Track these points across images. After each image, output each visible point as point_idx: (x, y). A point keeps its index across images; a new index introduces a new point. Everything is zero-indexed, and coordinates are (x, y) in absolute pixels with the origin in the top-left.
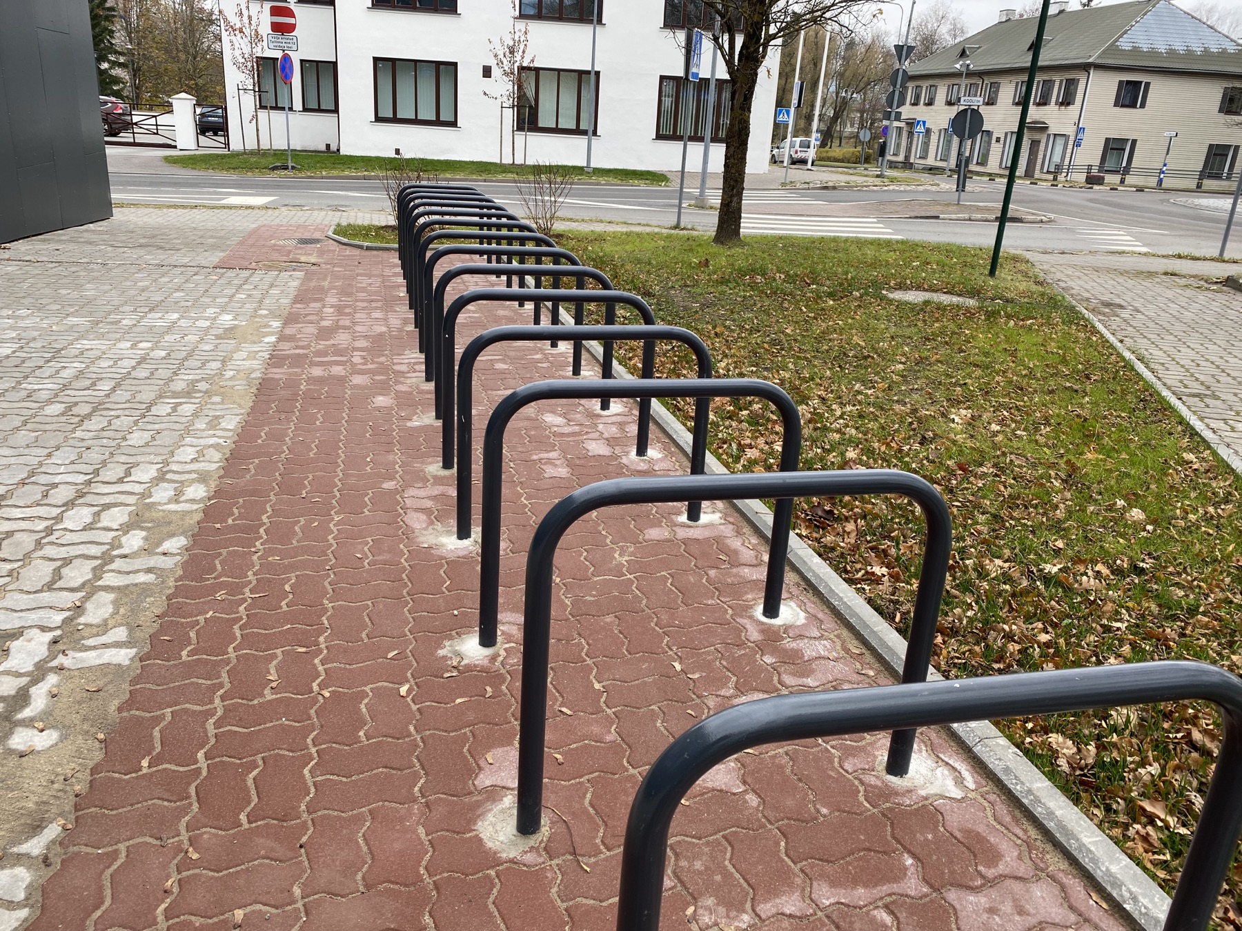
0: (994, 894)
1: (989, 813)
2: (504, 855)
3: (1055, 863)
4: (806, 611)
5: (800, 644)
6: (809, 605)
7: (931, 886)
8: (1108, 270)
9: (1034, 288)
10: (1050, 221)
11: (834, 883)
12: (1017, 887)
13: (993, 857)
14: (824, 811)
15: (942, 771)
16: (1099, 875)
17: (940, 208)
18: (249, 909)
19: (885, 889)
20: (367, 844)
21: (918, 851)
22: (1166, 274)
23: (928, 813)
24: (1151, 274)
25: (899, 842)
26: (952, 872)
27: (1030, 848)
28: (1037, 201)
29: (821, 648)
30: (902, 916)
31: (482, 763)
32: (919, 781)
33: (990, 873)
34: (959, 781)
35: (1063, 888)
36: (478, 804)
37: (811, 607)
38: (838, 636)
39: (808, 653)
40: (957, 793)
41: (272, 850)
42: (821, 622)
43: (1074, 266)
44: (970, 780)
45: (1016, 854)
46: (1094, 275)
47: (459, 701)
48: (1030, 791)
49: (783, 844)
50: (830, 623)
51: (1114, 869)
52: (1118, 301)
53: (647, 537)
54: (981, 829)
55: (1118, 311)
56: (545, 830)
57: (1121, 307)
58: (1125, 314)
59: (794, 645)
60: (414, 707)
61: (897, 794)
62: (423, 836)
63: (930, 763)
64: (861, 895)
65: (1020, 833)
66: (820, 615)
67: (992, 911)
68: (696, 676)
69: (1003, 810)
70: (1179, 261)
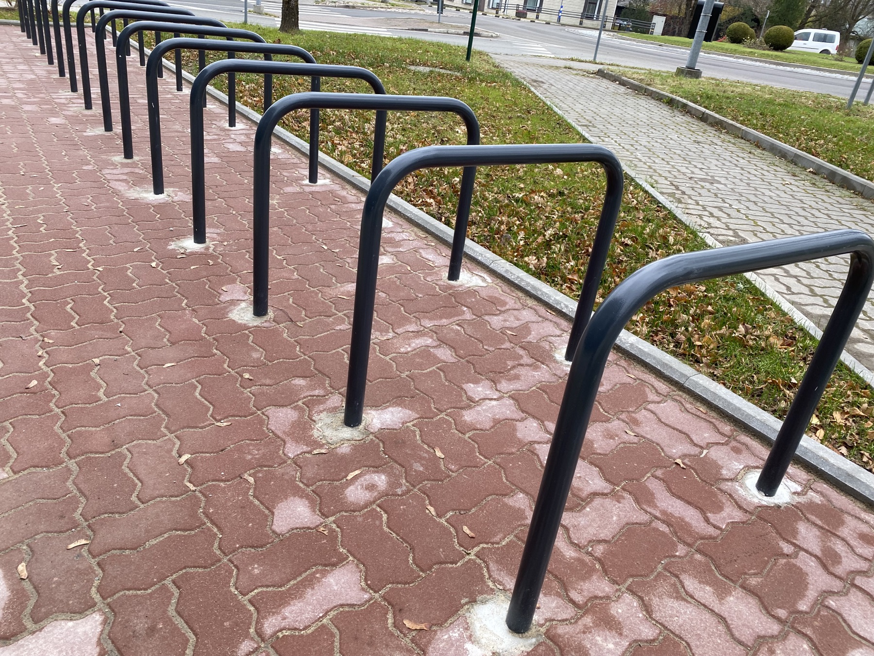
0: (505, 315)
1: (500, 290)
2: (251, 325)
3: (531, 302)
4: (392, 221)
5: (393, 235)
6: (393, 219)
7: (477, 316)
8: (534, 65)
9: (493, 69)
10: (497, 37)
11: (431, 319)
12: (516, 312)
13: (504, 303)
14: (420, 295)
15: (475, 278)
16: (551, 302)
17: (428, 24)
18: (101, 358)
19: (456, 318)
20: (163, 328)
21: (469, 305)
22: (565, 68)
23: (472, 292)
24: (557, 68)
25: (459, 303)
26: (485, 310)
27: (519, 299)
28: (488, 25)
29: (404, 236)
30: (465, 326)
31: (220, 291)
32: (465, 282)
33: (503, 309)
34: (484, 280)
35: (535, 310)
36: (226, 308)
37: (394, 219)
38: (412, 231)
39: (397, 239)
40: (484, 284)
41: (102, 335)
42: (402, 225)
43: (514, 61)
44: (489, 279)
45: (513, 302)
46: (526, 67)
47: (192, 268)
48: (518, 277)
49: (402, 309)
50: (406, 225)
51: (557, 298)
52: (540, 79)
53: (285, 191)
54: (496, 295)
55: (542, 85)
56: (271, 313)
57: (543, 82)
58: (545, 86)
59: (389, 235)
60: (165, 272)
61: (455, 287)
62: (197, 322)
63: (469, 275)
64: (444, 321)
65: (514, 295)
66: (401, 223)
67: (505, 321)
68: (337, 250)
69: (506, 288)
70: (572, 62)
